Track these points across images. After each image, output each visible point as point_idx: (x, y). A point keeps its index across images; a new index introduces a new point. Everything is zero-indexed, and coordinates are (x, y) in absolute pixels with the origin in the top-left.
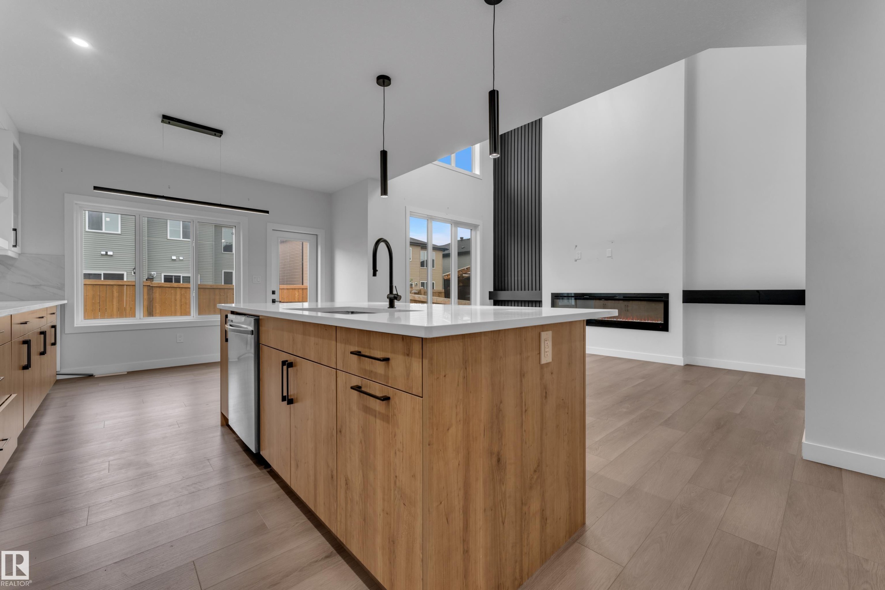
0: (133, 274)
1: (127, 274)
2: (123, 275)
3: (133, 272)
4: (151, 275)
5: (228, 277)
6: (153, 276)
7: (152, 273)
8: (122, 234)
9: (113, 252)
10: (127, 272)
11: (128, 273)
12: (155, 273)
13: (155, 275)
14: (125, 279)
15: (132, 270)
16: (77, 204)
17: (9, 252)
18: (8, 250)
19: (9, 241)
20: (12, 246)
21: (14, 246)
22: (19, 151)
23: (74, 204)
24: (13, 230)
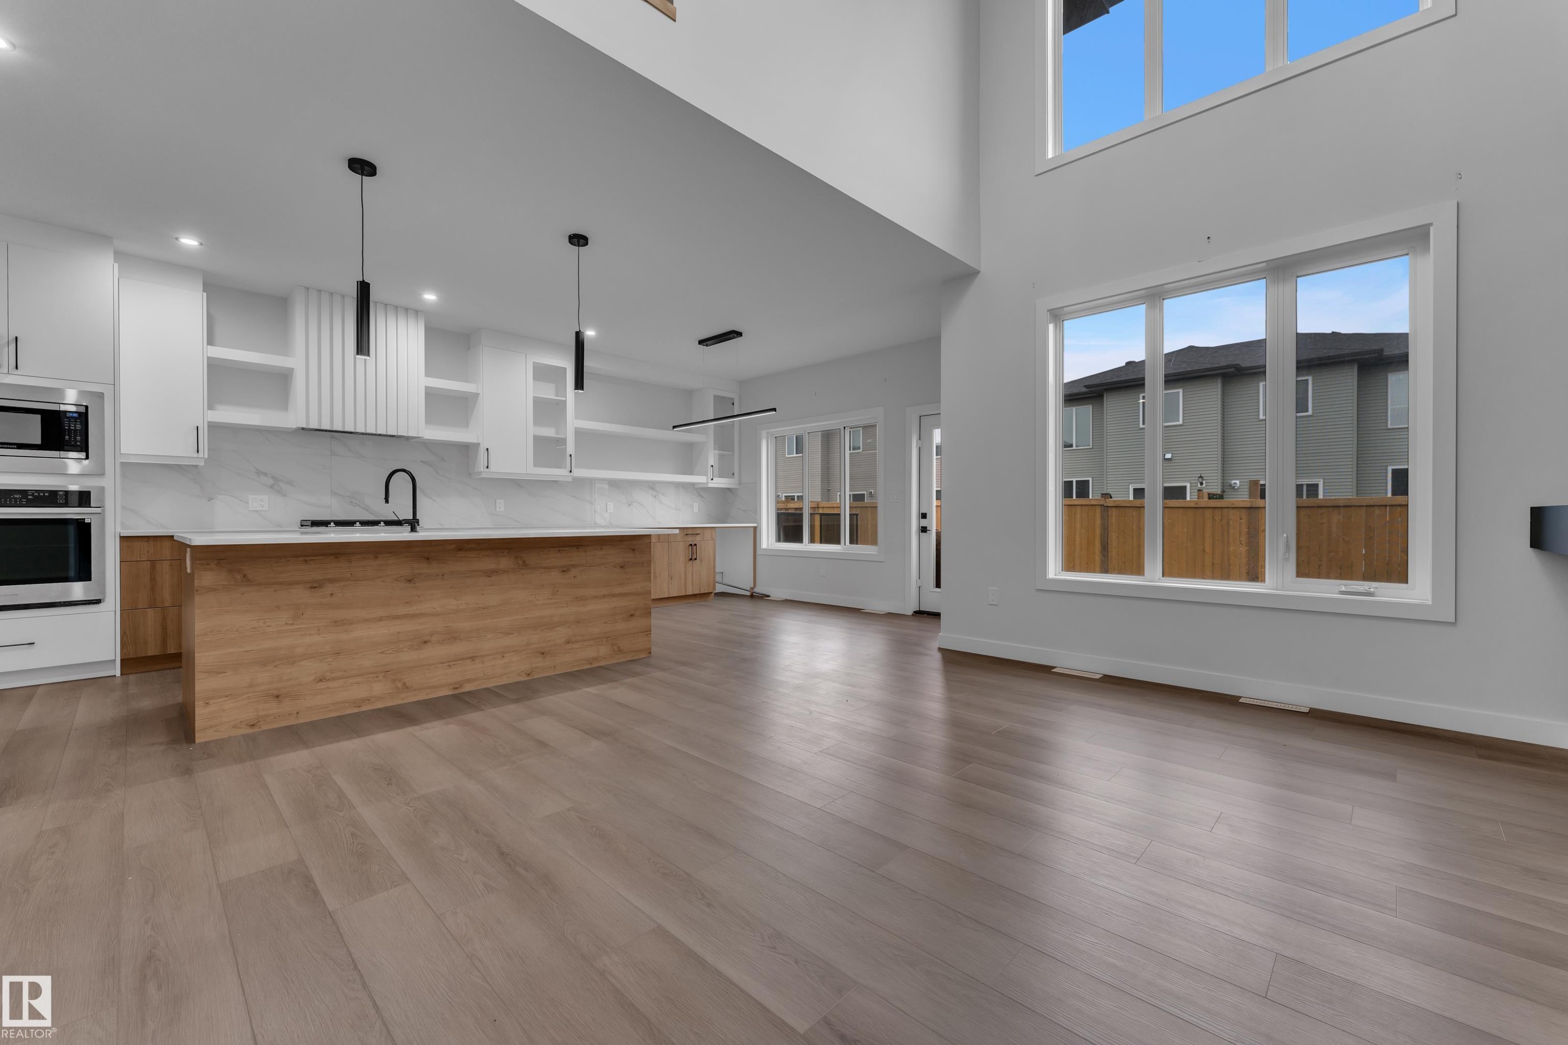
1: (1191, 486)
4: (1231, 485)
5: (1401, 480)
6: (1234, 487)
8: (1185, 424)
9: (1172, 454)
10: (1191, 483)
11: (1192, 485)
12: (1238, 482)
13: (1238, 485)
16: (768, 432)
17: (709, 484)
18: (707, 483)
19: (707, 475)
20: (709, 479)
21: (712, 479)
22: (733, 399)
23: (764, 433)
24: (712, 466)
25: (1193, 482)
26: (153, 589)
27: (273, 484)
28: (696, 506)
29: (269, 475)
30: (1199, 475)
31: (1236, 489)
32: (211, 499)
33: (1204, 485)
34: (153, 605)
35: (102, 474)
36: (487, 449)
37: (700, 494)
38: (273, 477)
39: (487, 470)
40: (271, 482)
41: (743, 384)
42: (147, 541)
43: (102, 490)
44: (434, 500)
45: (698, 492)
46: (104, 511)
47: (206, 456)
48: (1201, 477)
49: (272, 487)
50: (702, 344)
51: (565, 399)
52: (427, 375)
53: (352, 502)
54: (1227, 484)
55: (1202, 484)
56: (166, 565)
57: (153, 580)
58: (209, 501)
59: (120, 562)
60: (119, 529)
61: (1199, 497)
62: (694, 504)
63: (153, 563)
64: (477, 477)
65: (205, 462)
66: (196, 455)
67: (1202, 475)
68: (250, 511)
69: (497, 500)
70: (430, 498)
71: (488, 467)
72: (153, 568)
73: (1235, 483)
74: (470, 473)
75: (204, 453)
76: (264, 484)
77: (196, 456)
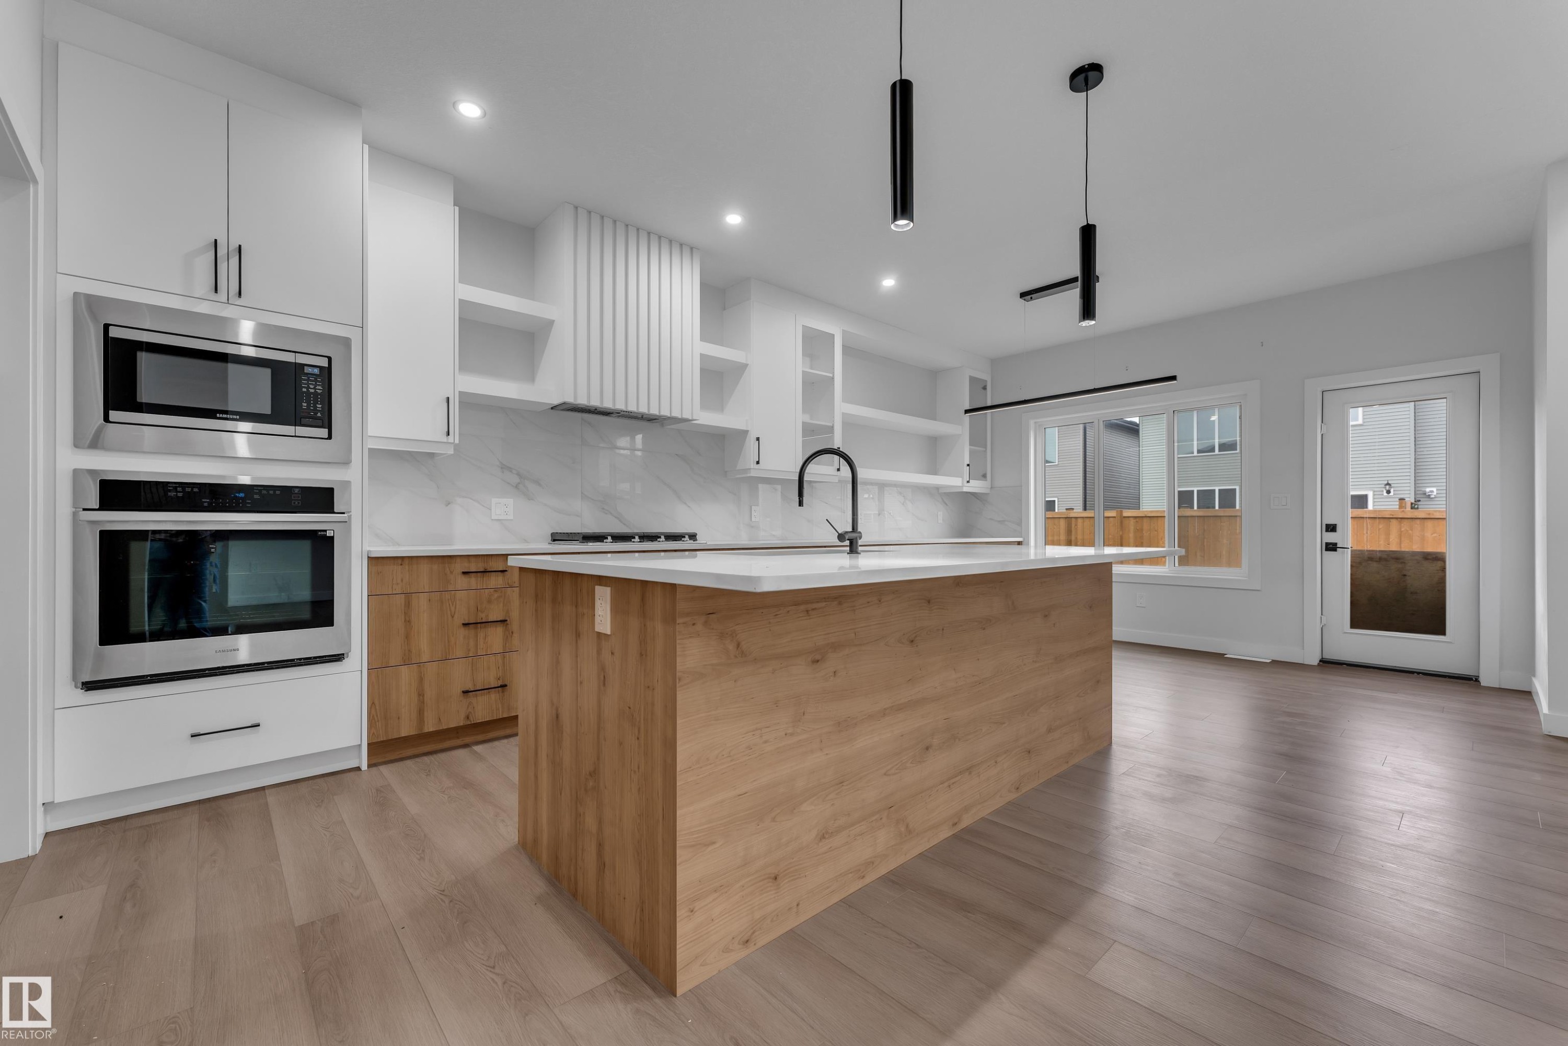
0: (1385, 494)
1: (1374, 495)
2: (1366, 497)
3: (1385, 491)
4: (1425, 494)
6: (1429, 495)
7: (1428, 490)
8: (1365, 424)
10: (1374, 491)
11: (1375, 493)
12: (1434, 489)
13: (1435, 493)
14: (1370, 506)
15: (1383, 486)
16: (1035, 423)
17: (964, 488)
18: (962, 486)
19: (962, 477)
20: (965, 482)
21: (968, 482)
22: (986, 381)
23: (1032, 423)
24: (968, 465)
25: (1376, 490)
26: (407, 637)
27: (519, 483)
28: (941, 514)
29: (514, 471)
30: (1386, 482)
31: (1432, 498)
32: (449, 504)
33: (1392, 494)
34: (407, 661)
35: (346, 462)
36: (758, 439)
37: (943, 501)
38: (518, 474)
39: (757, 466)
40: (515, 479)
41: (997, 363)
42: (401, 565)
43: (347, 484)
44: (689, 507)
45: (942, 499)
46: (350, 517)
47: (457, 441)
48: (1388, 484)
49: (517, 487)
50: (1024, 298)
51: (831, 375)
52: (703, 339)
53: (603, 509)
54: (1421, 492)
55: (1388, 492)
56: (423, 598)
57: (408, 622)
58: (447, 506)
59: (368, 596)
60: (367, 548)
61: (1401, 507)
62: (939, 513)
63: (408, 595)
64: (738, 476)
65: (455, 450)
66: (444, 439)
67: (1389, 482)
68: (492, 520)
69: (753, 507)
70: (685, 503)
71: (758, 463)
72: (408, 604)
73: (1432, 491)
74: (726, 472)
75: (455, 438)
76: (508, 483)
77: (445, 441)
